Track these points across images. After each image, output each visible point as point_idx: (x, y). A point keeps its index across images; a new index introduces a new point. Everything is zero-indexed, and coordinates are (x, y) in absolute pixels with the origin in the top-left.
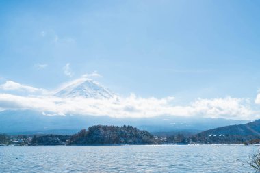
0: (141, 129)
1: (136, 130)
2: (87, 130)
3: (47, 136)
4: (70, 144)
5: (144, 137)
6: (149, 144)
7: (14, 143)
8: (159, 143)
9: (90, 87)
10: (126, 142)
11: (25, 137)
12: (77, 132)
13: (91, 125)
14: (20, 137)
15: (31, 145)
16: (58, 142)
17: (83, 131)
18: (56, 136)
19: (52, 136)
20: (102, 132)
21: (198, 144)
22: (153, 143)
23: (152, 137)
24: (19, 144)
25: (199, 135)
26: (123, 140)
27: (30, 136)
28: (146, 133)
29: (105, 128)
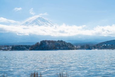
0: (68, 42)
1: (65, 42)
2: (40, 43)
3: (19, 46)
4: (31, 50)
5: (69, 46)
6: (72, 50)
7: (2, 49)
8: (77, 49)
9: (41, 20)
10: (60, 49)
11: (8, 46)
12: (34, 44)
13: (42, 40)
14: (5, 46)
15: (11, 50)
16: (25, 49)
17: (38, 43)
18: (24, 46)
19: (22, 46)
20: (47, 44)
21: (97, 50)
22: (73, 49)
23: (73, 46)
24: (5, 50)
25: (97, 45)
26: (58, 48)
27: (11, 46)
28: (70, 44)
29: (49, 42)
